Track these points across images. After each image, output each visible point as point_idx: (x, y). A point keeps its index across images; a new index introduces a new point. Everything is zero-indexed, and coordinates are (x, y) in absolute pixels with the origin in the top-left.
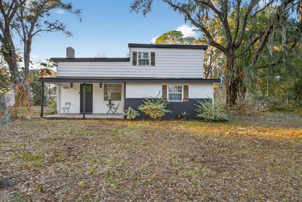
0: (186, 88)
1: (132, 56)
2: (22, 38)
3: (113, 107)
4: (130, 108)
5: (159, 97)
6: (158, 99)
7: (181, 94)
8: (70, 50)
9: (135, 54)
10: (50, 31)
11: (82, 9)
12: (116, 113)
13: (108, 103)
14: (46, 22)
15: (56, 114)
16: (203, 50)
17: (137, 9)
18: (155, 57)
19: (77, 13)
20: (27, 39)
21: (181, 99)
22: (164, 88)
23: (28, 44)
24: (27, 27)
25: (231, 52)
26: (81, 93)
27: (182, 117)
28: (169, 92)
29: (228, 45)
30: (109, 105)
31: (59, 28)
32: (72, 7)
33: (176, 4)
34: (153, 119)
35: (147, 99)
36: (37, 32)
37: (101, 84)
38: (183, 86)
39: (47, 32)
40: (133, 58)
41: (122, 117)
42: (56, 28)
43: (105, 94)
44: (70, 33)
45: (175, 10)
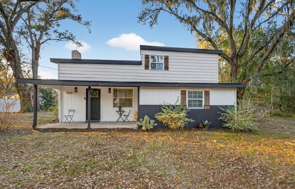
0: (207, 94)
1: (144, 59)
2: (30, 45)
3: (124, 114)
4: (146, 116)
5: (178, 104)
6: (177, 106)
7: (202, 100)
8: (76, 53)
9: (147, 57)
10: (60, 40)
11: (91, 22)
12: (127, 120)
13: (118, 110)
14: (55, 31)
15: (57, 122)
16: (218, 55)
17: (144, 20)
18: (169, 61)
19: (86, 25)
20: (35, 46)
21: (202, 106)
22: (183, 93)
23: (36, 51)
24: (35, 35)
25: (235, 61)
26: (87, 99)
27: (204, 126)
28: (188, 98)
29: (233, 54)
30: (119, 112)
31: (69, 38)
32: (81, 18)
33: (182, 16)
34: (172, 130)
35: (165, 105)
36: (46, 40)
37: (110, 89)
38: (203, 91)
39: (57, 41)
40: (145, 61)
41: (135, 126)
42: (66, 38)
43: (115, 100)
44: (80, 43)
45: (181, 21)
